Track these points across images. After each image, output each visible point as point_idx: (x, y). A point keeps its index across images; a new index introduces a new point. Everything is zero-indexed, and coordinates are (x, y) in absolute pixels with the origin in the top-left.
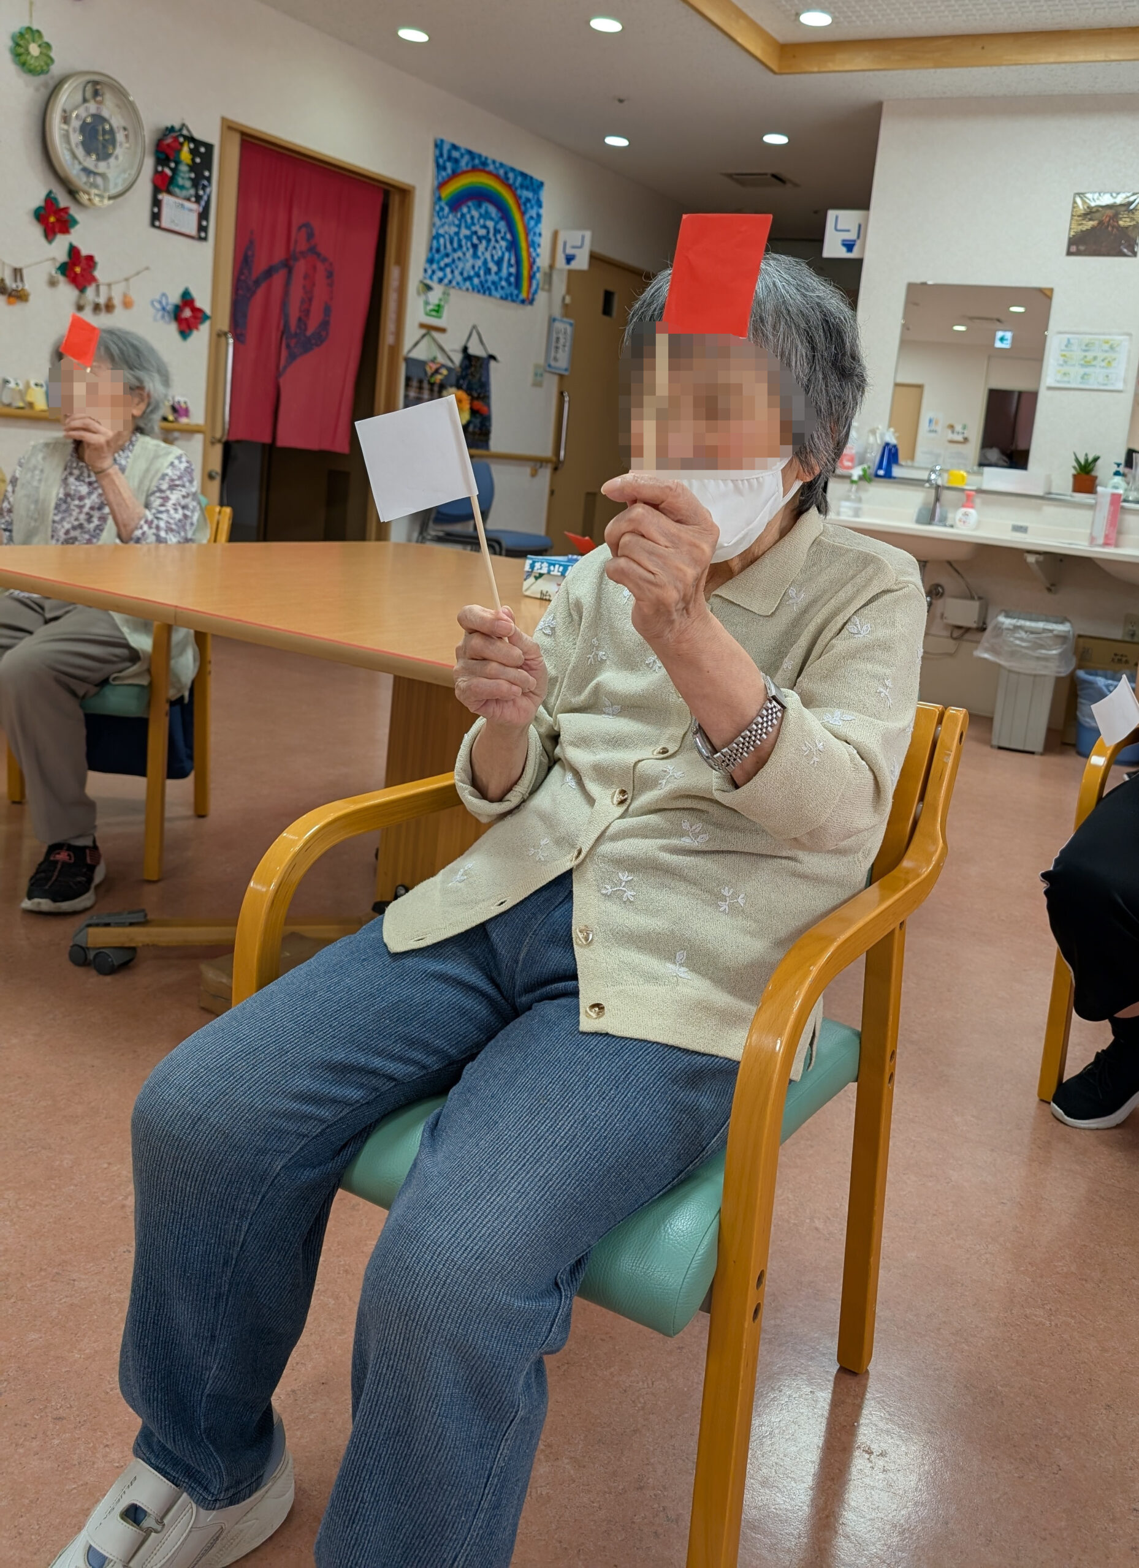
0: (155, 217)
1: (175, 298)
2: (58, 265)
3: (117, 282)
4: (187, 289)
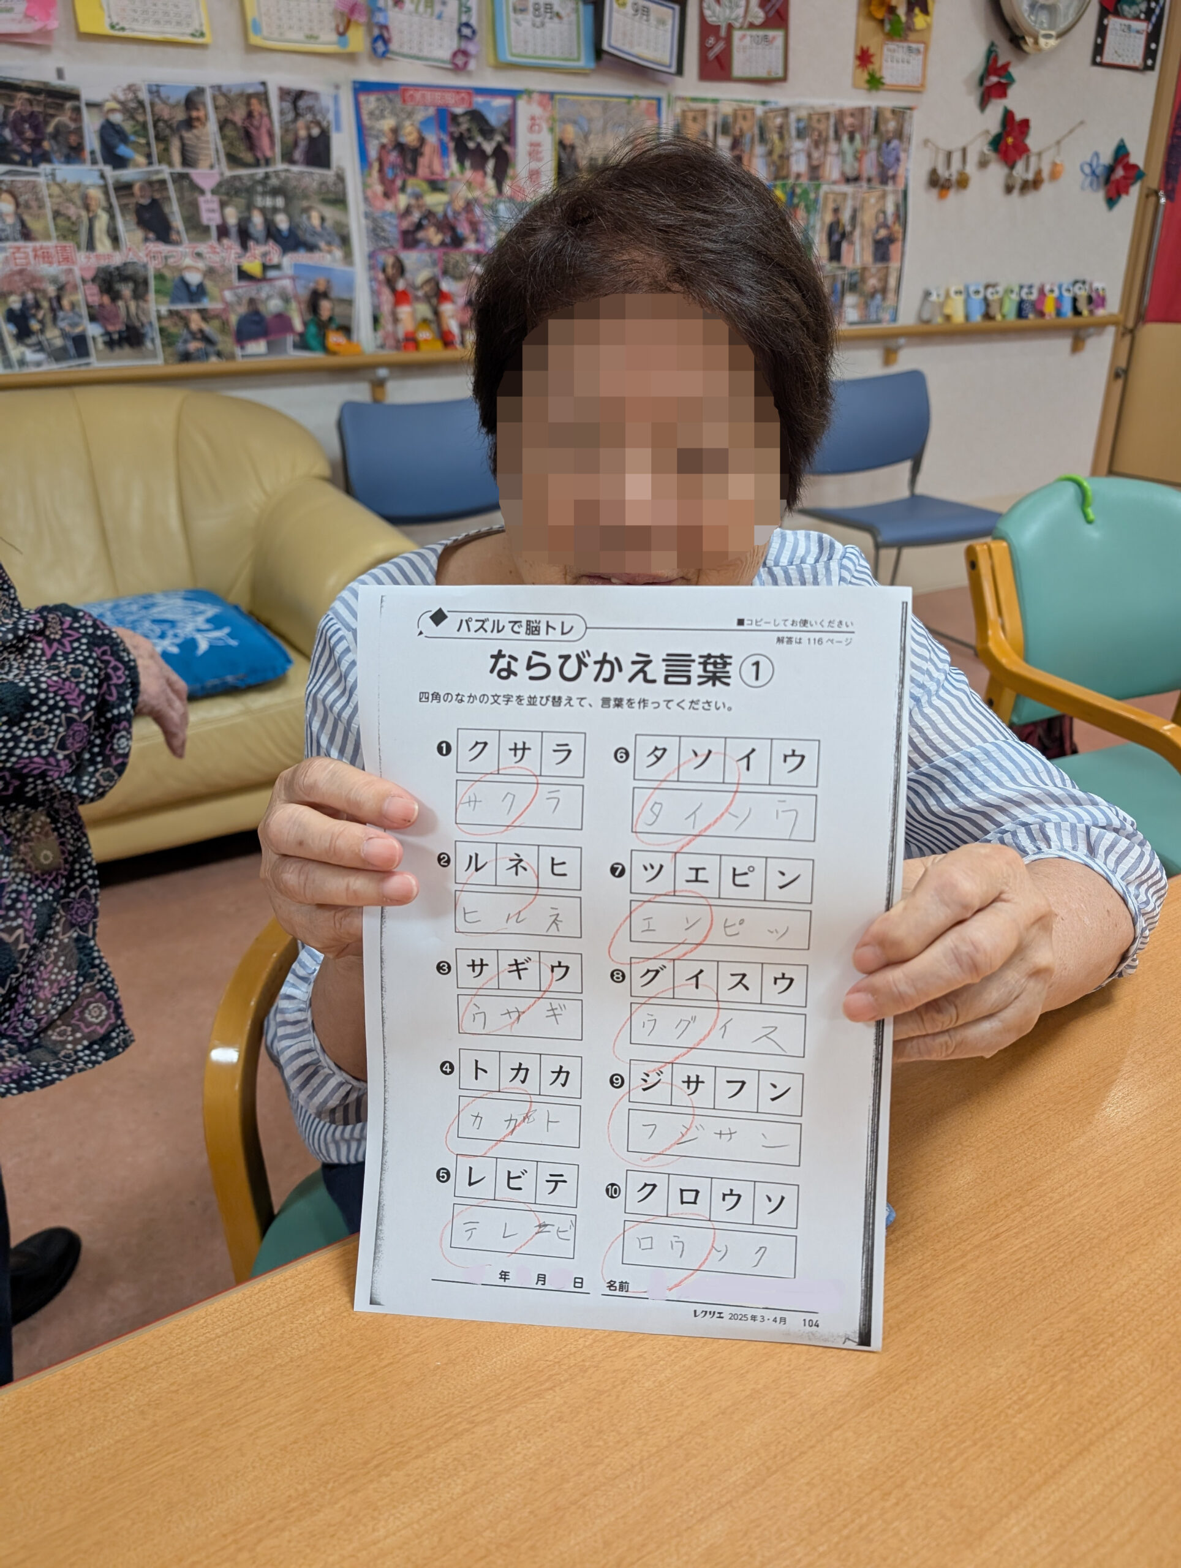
0: (1099, 50)
1: (1106, 158)
2: (990, 138)
3: (1049, 148)
4: (1122, 141)
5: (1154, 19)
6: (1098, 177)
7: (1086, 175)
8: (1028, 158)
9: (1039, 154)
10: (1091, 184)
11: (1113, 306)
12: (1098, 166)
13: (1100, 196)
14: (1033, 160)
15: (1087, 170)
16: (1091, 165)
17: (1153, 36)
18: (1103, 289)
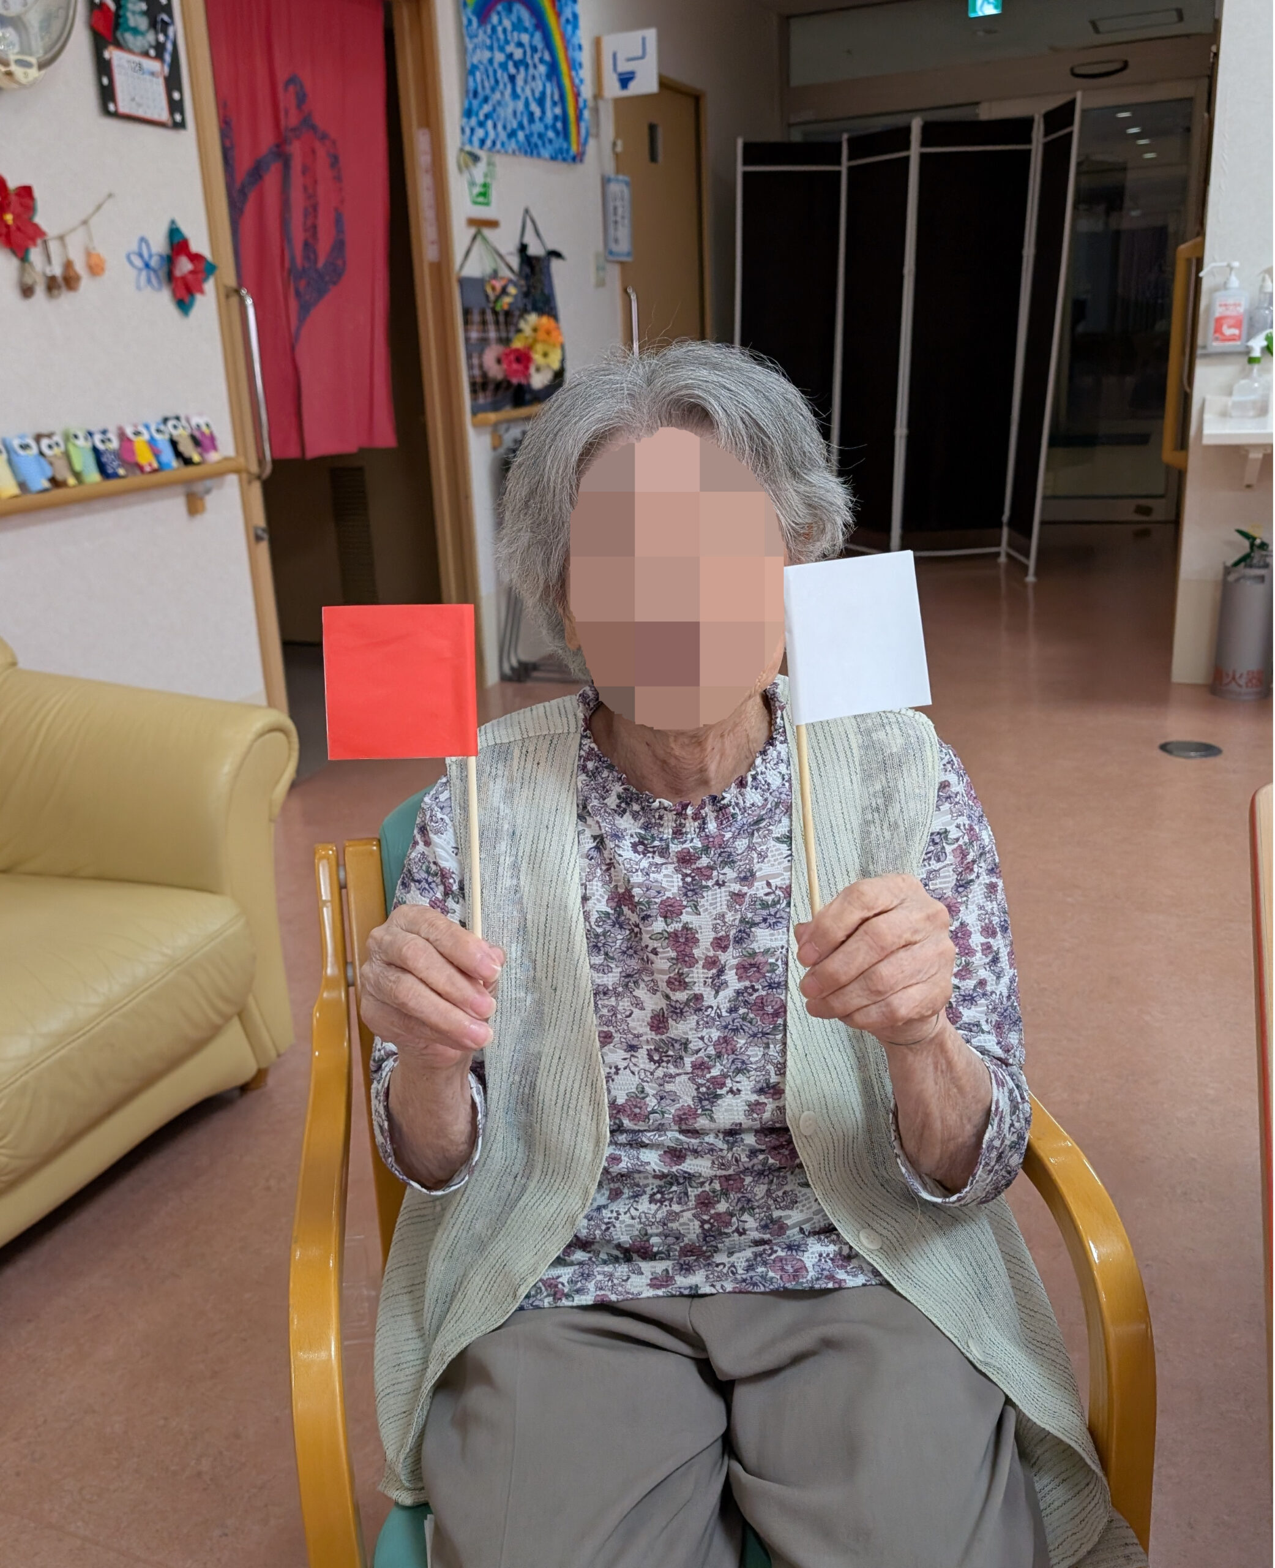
0: (107, 94)
4: (173, 222)
5: (168, 57)
6: (155, 271)
7: (140, 270)
8: (45, 242)
9: (61, 238)
10: (149, 281)
11: (226, 447)
12: (151, 256)
13: (164, 298)
14: (54, 247)
15: (138, 263)
16: (141, 255)
17: (173, 82)
18: (207, 425)
